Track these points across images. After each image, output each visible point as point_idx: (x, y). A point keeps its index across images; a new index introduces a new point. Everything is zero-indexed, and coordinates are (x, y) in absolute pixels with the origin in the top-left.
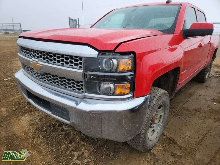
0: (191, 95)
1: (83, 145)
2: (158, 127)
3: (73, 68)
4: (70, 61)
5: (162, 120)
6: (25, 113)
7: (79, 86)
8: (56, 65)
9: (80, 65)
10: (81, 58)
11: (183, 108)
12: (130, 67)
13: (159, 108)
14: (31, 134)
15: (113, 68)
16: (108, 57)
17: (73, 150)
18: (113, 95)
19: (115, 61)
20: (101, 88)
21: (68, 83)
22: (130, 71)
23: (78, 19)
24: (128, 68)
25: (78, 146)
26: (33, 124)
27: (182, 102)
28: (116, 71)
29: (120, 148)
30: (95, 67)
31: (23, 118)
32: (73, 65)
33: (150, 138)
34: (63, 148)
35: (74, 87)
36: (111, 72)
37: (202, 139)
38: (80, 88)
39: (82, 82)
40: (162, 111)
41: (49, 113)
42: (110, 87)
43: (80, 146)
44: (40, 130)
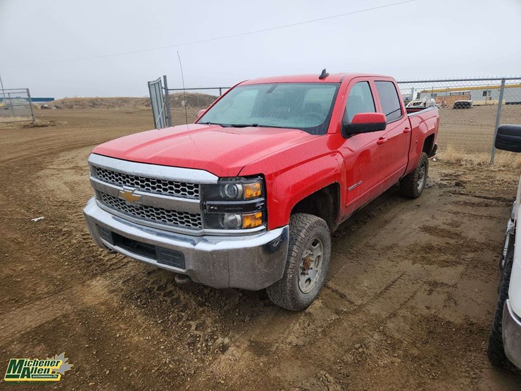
0: (386, 222)
1: (203, 312)
2: (315, 274)
3: (186, 198)
4: (182, 189)
5: (321, 263)
6: (95, 276)
7: (195, 220)
8: (161, 194)
9: (195, 194)
10: (197, 186)
11: (367, 246)
12: (259, 193)
13: (314, 244)
14: (116, 305)
15: (237, 195)
16: (231, 182)
17: (188, 320)
18: (241, 228)
19: (240, 187)
20: (225, 221)
21: (179, 217)
22: (260, 196)
23: (165, 77)
24: (256, 194)
25: (195, 313)
26: (115, 291)
27: (369, 236)
28: (242, 199)
29: (260, 311)
30: (216, 195)
31: (94, 283)
32: (186, 193)
33: (303, 290)
34: (172, 318)
35: (176, 220)
36: (235, 199)
37: (386, 289)
38: (196, 223)
39: (199, 215)
40: (319, 249)
41: (154, 262)
42: (236, 219)
43: (197, 314)
44: (128, 297)
